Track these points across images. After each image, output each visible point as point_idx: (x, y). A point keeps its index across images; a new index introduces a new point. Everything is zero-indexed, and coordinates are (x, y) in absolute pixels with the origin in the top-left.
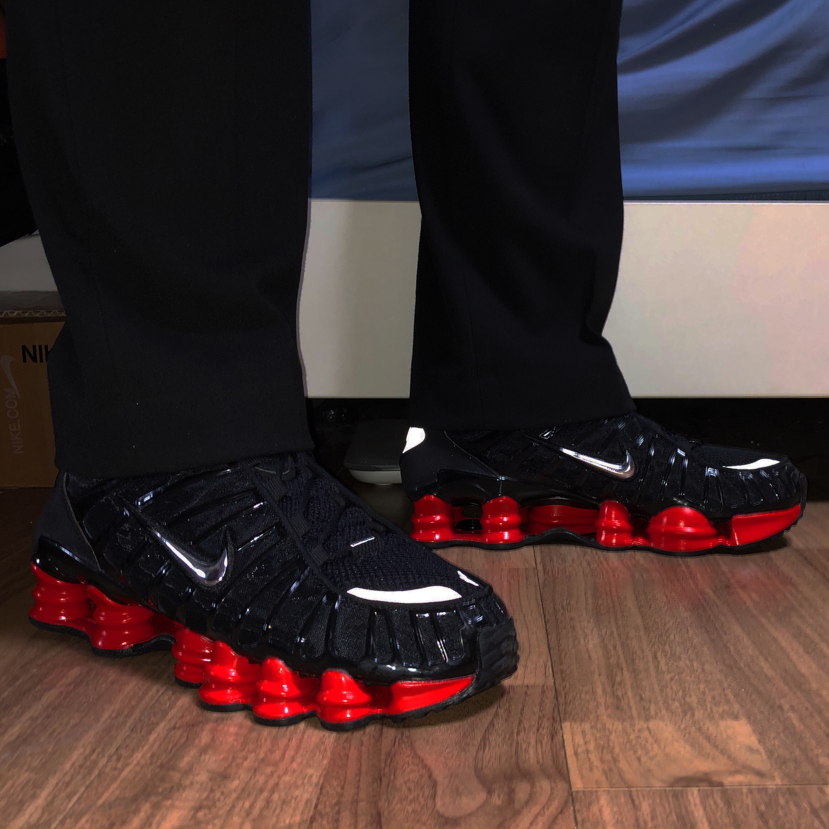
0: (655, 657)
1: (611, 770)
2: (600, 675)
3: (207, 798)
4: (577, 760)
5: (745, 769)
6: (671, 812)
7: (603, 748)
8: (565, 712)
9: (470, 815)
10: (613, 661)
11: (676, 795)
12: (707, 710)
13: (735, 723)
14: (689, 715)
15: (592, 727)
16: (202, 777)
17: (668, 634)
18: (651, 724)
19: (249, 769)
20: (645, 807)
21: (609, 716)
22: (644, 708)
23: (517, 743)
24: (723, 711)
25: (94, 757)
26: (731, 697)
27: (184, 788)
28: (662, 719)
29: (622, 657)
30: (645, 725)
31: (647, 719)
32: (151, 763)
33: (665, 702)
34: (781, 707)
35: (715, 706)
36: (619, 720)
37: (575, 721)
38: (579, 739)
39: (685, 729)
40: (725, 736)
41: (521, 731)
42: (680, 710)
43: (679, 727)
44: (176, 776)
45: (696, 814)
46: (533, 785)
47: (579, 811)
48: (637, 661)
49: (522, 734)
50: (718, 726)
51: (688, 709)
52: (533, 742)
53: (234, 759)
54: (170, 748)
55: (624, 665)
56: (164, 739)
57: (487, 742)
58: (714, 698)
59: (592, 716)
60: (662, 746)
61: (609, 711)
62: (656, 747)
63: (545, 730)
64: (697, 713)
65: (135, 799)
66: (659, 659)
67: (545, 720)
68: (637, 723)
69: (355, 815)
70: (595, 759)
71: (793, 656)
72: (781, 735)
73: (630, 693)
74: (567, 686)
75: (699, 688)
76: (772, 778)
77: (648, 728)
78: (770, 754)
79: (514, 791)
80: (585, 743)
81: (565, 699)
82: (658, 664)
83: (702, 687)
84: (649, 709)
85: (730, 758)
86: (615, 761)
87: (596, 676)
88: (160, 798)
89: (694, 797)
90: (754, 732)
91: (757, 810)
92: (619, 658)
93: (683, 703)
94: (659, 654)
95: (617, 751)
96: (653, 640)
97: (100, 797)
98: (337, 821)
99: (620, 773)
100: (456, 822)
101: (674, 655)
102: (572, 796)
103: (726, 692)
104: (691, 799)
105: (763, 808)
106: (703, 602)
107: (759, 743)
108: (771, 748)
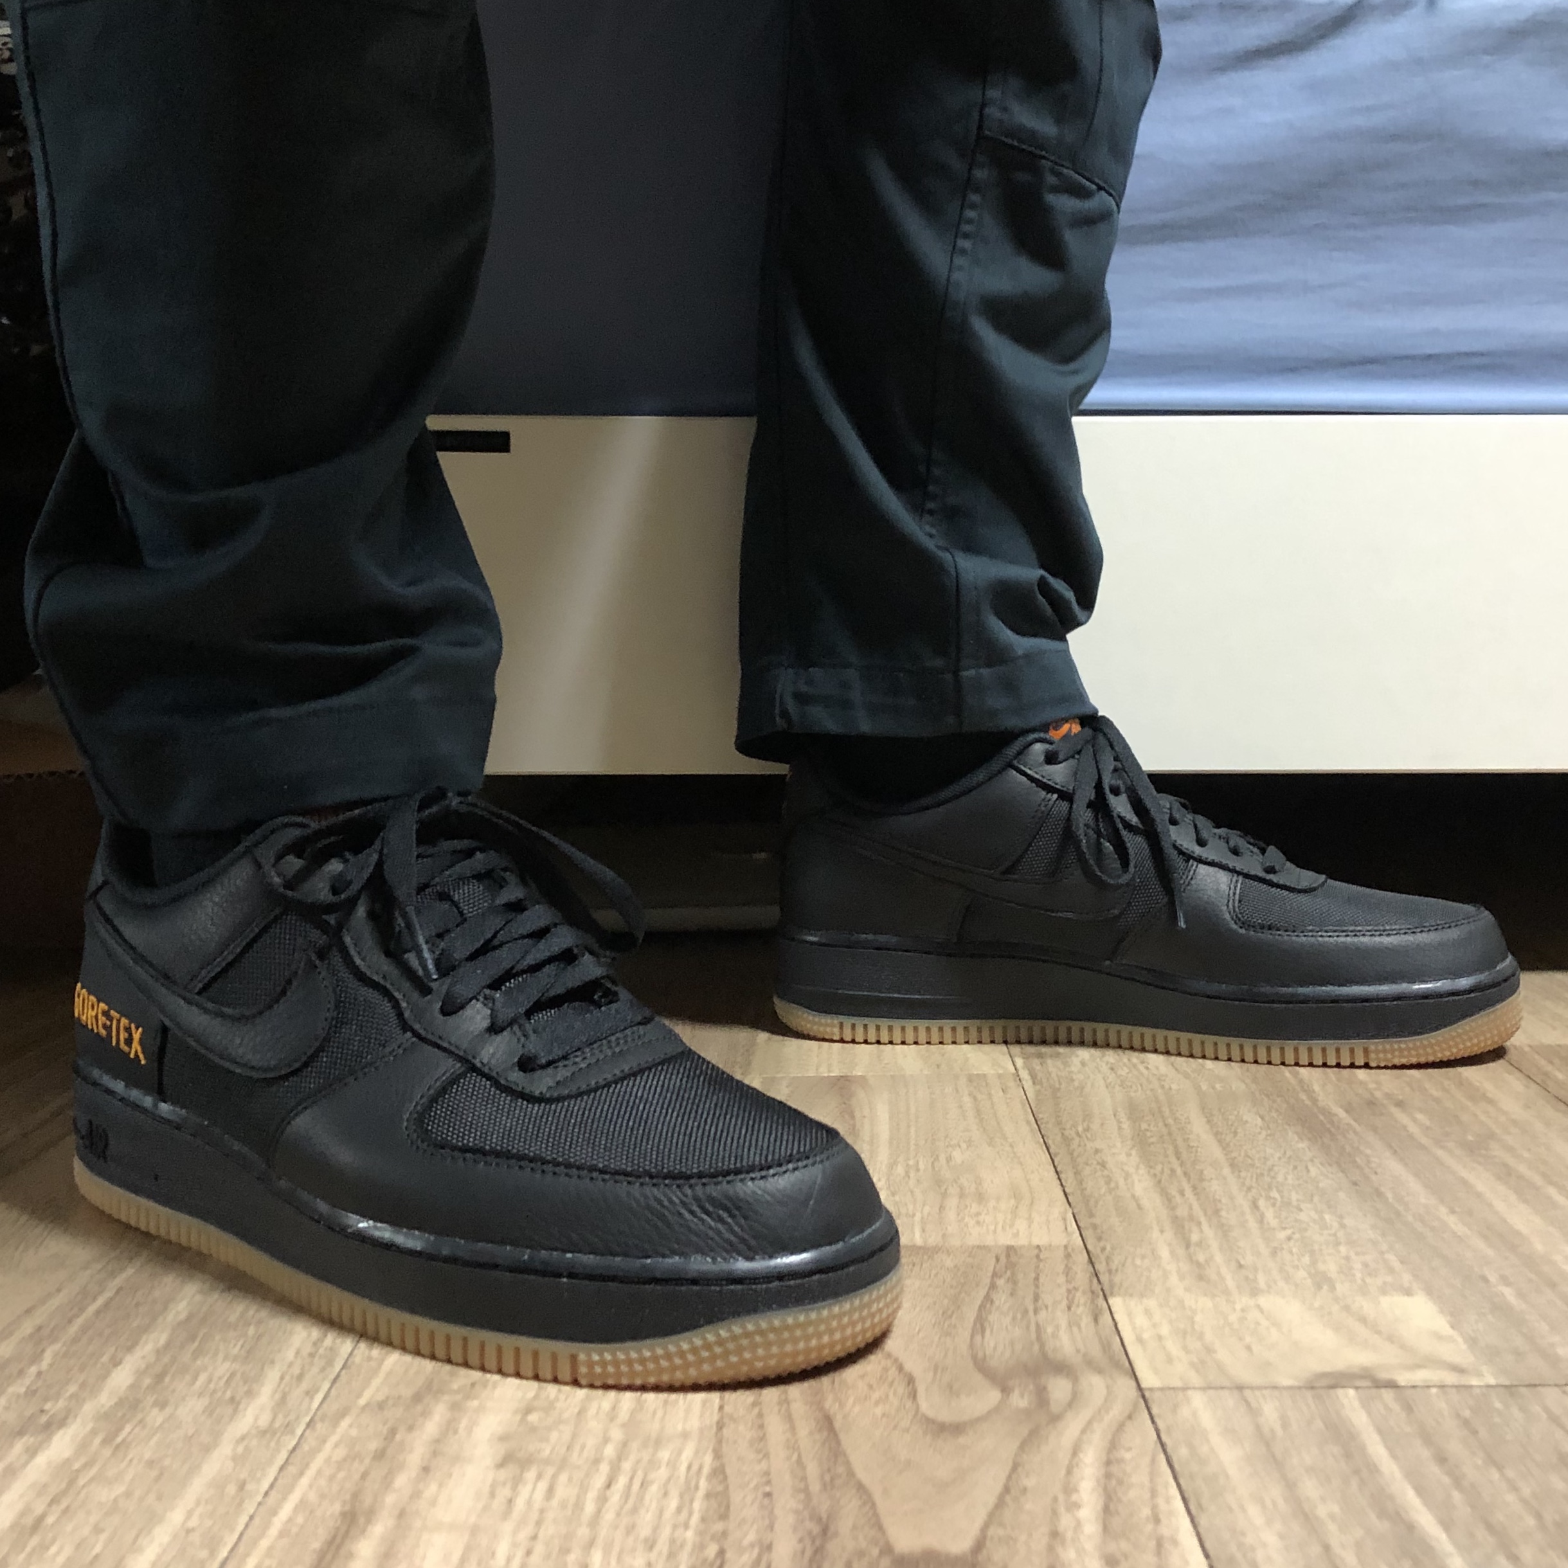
0: (1255, 1206)
1: (1203, 1362)
2: (1162, 1231)
4: (1146, 1350)
5: (1430, 1362)
6: (1313, 1417)
7: (1185, 1333)
8: (1112, 1284)
9: (979, 1420)
11: (1318, 1396)
12: (1356, 1282)
13: (1407, 1299)
14: (1325, 1287)
15: (1161, 1306)
18: (1262, 1300)
20: (1269, 1411)
21: (1187, 1290)
22: (1247, 1278)
23: (1038, 1325)
24: (1385, 1283)
26: (1396, 1264)
28: (1280, 1293)
30: (1252, 1302)
31: (1255, 1292)
33: (1281, 1270)
34: (1485, 1279)
35: (1370, 1275)
36: (1205, 1295)
37: (1131, 1295)
38: (1141, 1321)
39: (1321, 1308)
40: (1391, 1317)
41: (1041, 1309)
42: (1309, 1281)
43: (1311, 1305)
45: (1356, 1420)
46: (1075, 1380)
47: (1159, 1416)
48: (1224, 1214)
49: (1043, 1314)
50: (1378, 1303)
51: (1321, 1281)
52: (1063, 1323)
57: (986, 1325)
58: (1366, 1265)
59: (1158, 1290)
60: (1286, 1330)
61: (1187, 1283)
62: (1274, 1331)
63: (1081, 1309)
64: (1338, 1286)
65: (417, 1398)
66: (1262, 1209)
67: (1078, 1294)
68: (1237, 1300)
69: (789, 1418)
70: (1173, 1347)
71: (1500, 1206)
72: (1490, 1317)
73: (1219, 1258)
74: (1108, 1248)
75: (1339, 1252)
76: (1479, 1375)
77: (1258, 1307)
78: (1472, 1342)
79: (1045, 1388)
80: (1154, 1326)
81: (1107, 1263)
82: (1262, 1216)
83: (1343, 1249)
84: (1255, 1280)
85: (1403, 1347)
86: (1209, 1350)
87: (1155, 1234)
88: (459, 1397)
89: (1348, 1397)
90: (1442, 1311)
91: (1458, 1416)
92: (1191, 1208)
93: (1313, 1271)
94: (1262, 1203)
95: (1209, 1337)
96: (1248, 1182)
97: (359, 1396)
98: (761, 1427)
99: (1220, 1367)
100: (957, 1429)
101: (1289, 1204)
102: (1143, 1397)
103: (1387, 1256)
104: (1345, 1401)
105: (1467, 1413)
106: (1328, 1126)
107: (1452, 1327)
108: (1473, 1334)
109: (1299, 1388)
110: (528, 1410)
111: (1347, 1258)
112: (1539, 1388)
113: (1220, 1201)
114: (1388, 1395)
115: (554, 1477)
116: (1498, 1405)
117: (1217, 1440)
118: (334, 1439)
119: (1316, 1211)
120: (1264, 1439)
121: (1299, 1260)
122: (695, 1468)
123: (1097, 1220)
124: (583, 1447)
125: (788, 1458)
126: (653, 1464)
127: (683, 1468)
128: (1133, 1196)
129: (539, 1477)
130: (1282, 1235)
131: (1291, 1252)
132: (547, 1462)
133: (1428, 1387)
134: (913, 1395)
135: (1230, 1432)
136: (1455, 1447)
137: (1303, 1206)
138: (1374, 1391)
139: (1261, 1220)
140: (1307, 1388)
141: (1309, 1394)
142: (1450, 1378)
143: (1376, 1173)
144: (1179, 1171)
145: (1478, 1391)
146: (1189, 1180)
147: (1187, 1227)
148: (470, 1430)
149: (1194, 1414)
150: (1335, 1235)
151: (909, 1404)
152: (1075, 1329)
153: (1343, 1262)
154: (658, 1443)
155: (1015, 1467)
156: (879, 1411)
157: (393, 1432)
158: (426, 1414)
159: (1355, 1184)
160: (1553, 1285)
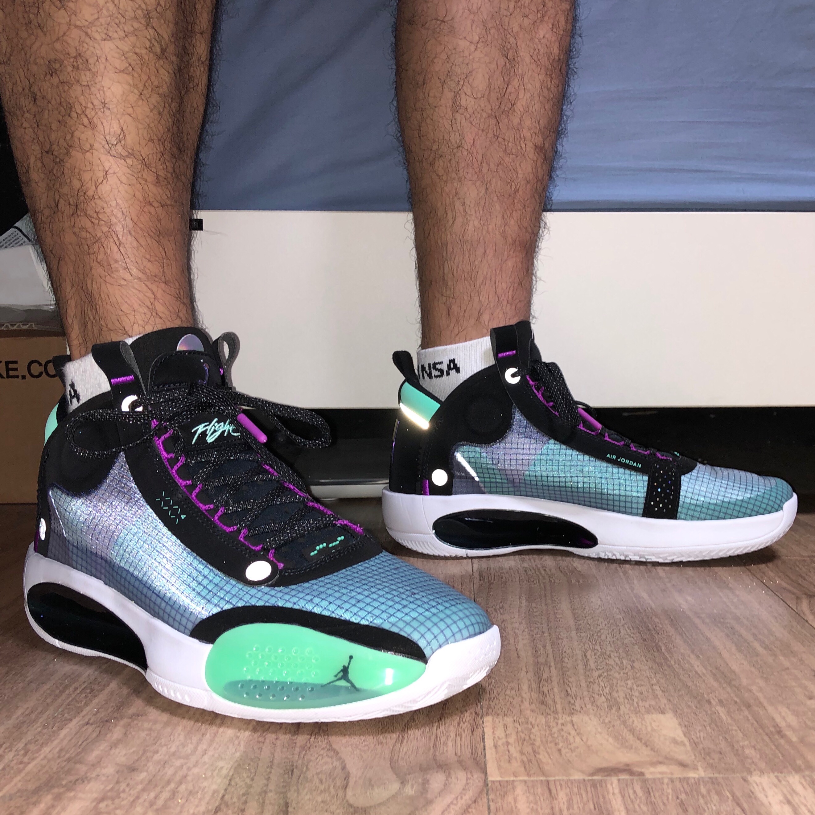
0: (585, 655)
1: (530, 761)
2: (527, 672)
3: (112, 789)
4: (497, 752)
5: (668, 760)
6: (588, 800)
7: (524, 740)
8: (488, 707)
9: (380, 804)
10: (542, 660)
11: (594, 785)
12: (633, 704)
13: (661, 716)
14: (614, 709)
15: (514, 721)
16: (109, 770)
17: (599, 634)
18: (575, 718)
19: (158, 762)
20: (562, 796)
21: (532, 711)
22: (569, 703)
23: (437, 736)
24: (650, 706)
26: (659, 693)
28: (587, 713)
29: (551, 656)
30: (569, 719)
31: (572, 712)
32: (58, 757)
33: (592, 697)
34: (709, 702)
35: (642, 700)
36: (542, 714)
37: (498, 715)
38: (499, 732)
39: (610, 722)
40: (649, 729)
41: (442, 725)
42: (605, 705)
43: (604, 720)
44: (82, 769)
45: (614, 802)
46: (449, 776)
47: (493, 800)
48: (566, 660)
49: (442, 728)
50: (643, 719)
51: (614, 704)
52: (453, 735)
53: (144, 752)
55: (552, 664)
56: (76, 734)
57: (406, 736)
58: (641, 693)
59: (515, 711)
60: (585, 738)
61: (533, 706)
62: (578, 739)
63: (466, 724)
64: (622, 707)
65: (37, 791)
66: (589, 657)
67: (467, 714)
68: (560, 717)
70: (515, 751)
71: (725, 654)
72: (708, 728)
73: (556, 689)
74: (493, 683)
75: (627, 685)
76: (696, 769)
77: (572, 722)
78: (695, 746)
79: (428, 781)
80: (506, 736)
81: (490, 693)
82: (588, 661)
83: (629, 682)
84: (574, 704)
85: (654, 749)
86: (536, 753)
87: (523, 674)
89: (612, 782)
90: (680, 725)
91: (678, 798)
92: (548, 656)
93: (609, 698)
94: (589, 653)
95: (537, 743)
96: (584, 640)
100: (365, 811)
101: (605, 653)
102: (487, 786)
103: (654, 687)
104: (610, 789)
105: (683, 796)
107: (685, 735)
108: (696, 740)
109: (584, 780)
110: (102, 799)
111: (631, 689)
114: (637, 783)
116: (704, 790)
130: (596, 674)
131: (599, 685)
133: (663, 778)
134: (345, 787)
137: (612, 655)
139: (586, 664)
142: (678, 773)
145: (693, 782)
146: (551, 639)
150: (627, 674)
153: (629, 691)
160: (749, 706)
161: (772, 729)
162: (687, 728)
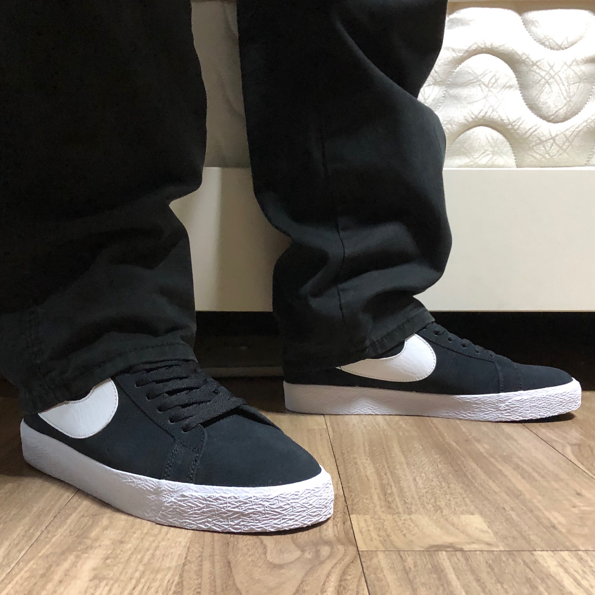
0: (415, 479)
1: (385, 540)
2: (376, 489)
3: (111, 553)
4: (362, 535)
5: (478, 541)
6: (427, 563)
7: (380, 529)
8: (353, 509)
9: (290, 563)
10: (385, 482)
11: (430, 554)
12: (451, 509)
13: (472, 516)
14: (439, 512)
15: (371, 518)
16: (107, 542)
18: (413, 516)
19: (138, 538)
20: (410, 561)
21: (383, 512)
22: (408, 508)
24: (463, 510)
25: (31, 531)
26: (469, 503)
27: (96, 548)
28: (420, 513)
30: (409, 517)
31: (410, 514)
32: (70, 535)
33: (422, 504)
34: (504, 509)
35: (458, 507)
36: (390, 514)
37: (360, 514)
38: (362, 524)
39: (436, 519)
40: (464, 523)
42: (433, 509)
43: (432, 518)
44: (89, 542)
45: (444, 564)
46: (333, 548)
47: (364, 562)
50: (460, 518)
51: (438, 509)
53: (127, 533)
54: (82, 527)
55: (393, 484)
56: (78, 522)
58: (457, 503)
59: (371, 512)
60: (420, 528)
61: (383, 509)
62: (416, 529)
63: (339, 519)
64: (444, 511)
65: (63, 553)
67: (339, 513)
68: (403, 516)
69: (213, 563)
70: (374, 535)
71: (514, 480)
72: (504, 523)
73: (397, 499)
74: (353, 495)
75: (446, 497)
76: (497, 546)
77: (411, 519)
78: (496, 533)
79: (319, 550)
80: (368, 526)
81: (352, 502)
82: (417, 483)
83: (448, 497)
84: (411, 508)
85: (468, 535)
86: (388, 536)
87: (373, 490)
88: (79, 553)
89: (443, 555)
90: (485, 521)
91: (487, 562)
92: (389, 480)
93: (435, 505)
94: (417, 478)
95: (389, 531)
96: (413, 470)
97: (40, 552)
98: (201, 565)
99: (391, 542)
100: (281, 567)
101: (429, 478)
102: (359, 554)
103: (465, 499)
104: (442, 557)
105: (491, 562)
106: (448, 449)
107: (489, 527)
108: (497, 530)
109: (423, 551)
110: (107, 558)
111: (449, 500)
112: (521, 552)
113: (401, 477)
114: (459, 554)
115: (113, 585)
116: (504, 559)
117: (386, 572)
118: (25, 569)
119: (439, 482)
120: (406, 572)
121: (430, 501)
122: (171, 581)
123: (350, 485)
124: (127, 573)
125: (210, 578)
126: (154, 580)
127: (166, 582)
128: (366, 475)
129: (107, 584)
130: (424, 491)
131: (427, 497)
132: (111, 579)
133: (476, 551)
134: (265, 553)
135: (393, 568)
136: (484, 576)
137: (434, 480)
138: (453, 553)
139: (416, 485)
140: (426, 551)
141: (427, 554)
142: (485, 548)
143: (465, 467)
144: (386, 466)
145: (495, 553)
146: (389, 469)
147: (386, 488)
148: (81, 566)
149: (379, 562)
150: (445, 491)
151: (263, 556)
152: (335, 527)
154: (158, 571)
155: (302, 582)
156: (250, 560)
157: (50, 566)
158: (65, 560)
159: (456, 471)
160: (531, 511)
161: (549, 525)
162: (490, 524)
